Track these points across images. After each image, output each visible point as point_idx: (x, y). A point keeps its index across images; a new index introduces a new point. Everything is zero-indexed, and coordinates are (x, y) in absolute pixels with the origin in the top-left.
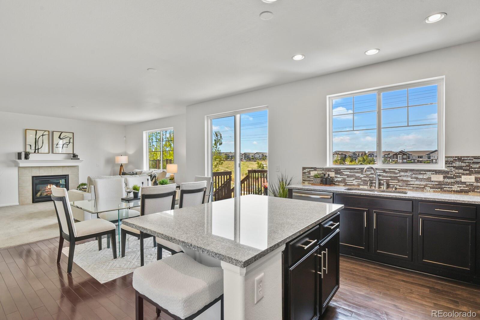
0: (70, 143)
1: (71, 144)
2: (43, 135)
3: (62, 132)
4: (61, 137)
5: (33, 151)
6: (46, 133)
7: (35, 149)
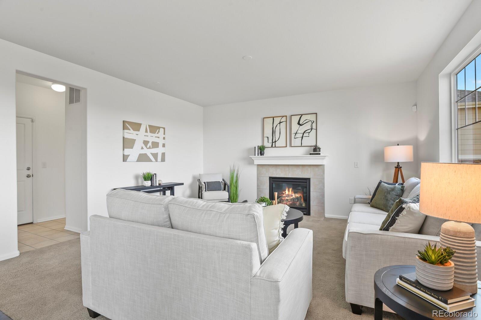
0: (312, 129)
1: (314, 131)
2: (280, 123)
3: (302, 115)
4: (301, 123)
5: (270, 145)
6: (284, 119)
7: (273, 143)
